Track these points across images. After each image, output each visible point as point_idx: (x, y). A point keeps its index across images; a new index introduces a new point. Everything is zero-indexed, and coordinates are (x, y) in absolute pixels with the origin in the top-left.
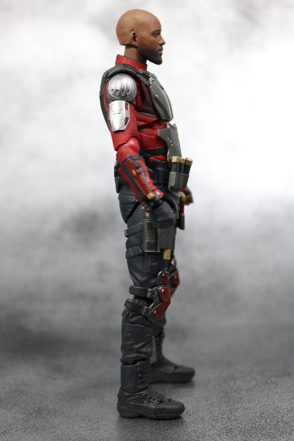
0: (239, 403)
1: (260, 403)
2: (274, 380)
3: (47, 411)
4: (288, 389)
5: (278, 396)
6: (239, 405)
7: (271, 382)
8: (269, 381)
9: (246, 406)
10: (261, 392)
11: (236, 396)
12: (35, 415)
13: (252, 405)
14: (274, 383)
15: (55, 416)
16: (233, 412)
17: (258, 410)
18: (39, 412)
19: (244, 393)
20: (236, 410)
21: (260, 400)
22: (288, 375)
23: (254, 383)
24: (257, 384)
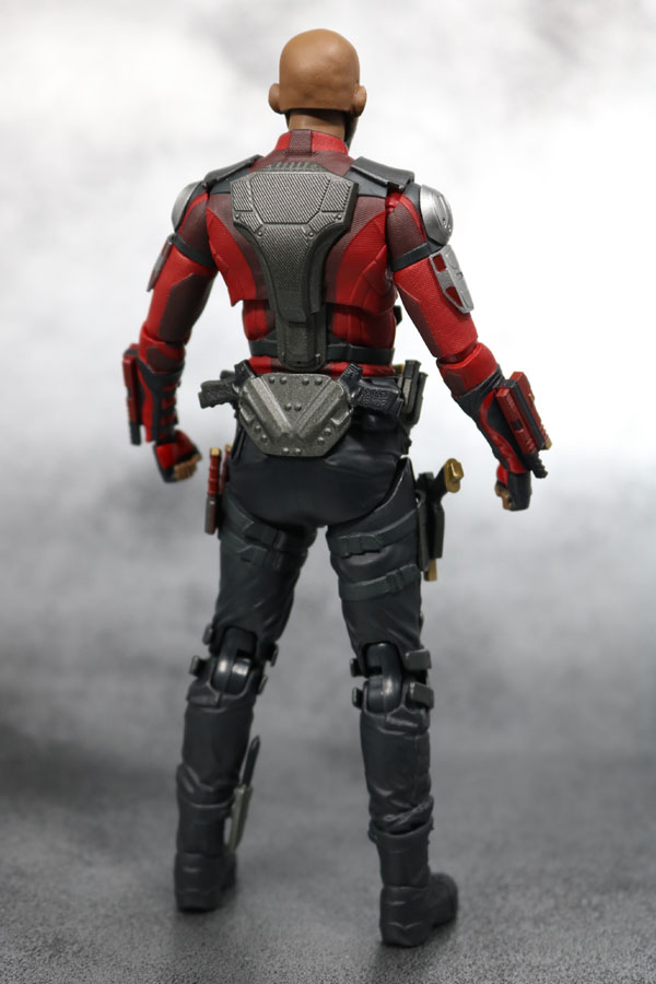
0: (518, 951)
1: (567, 958)
2: (596, 900)
3: (75, 948)
4: (630, 926)
5: (607, 943)
6: (519, 957)
7: (589, 903)
8: (584, 902)
9: (534, 962)
10: (568, 929)
11: (511, 932)
12: (47, 955)
13: (548, 961)
14: (595, 909)
15: (95, 963)
16: (507, 973)
17: (564, 974)
18: (57, 946)
19: (527, 926)
20: (511, 970)
21: (566, 950)
22: (626, 887)
23: (551, 903)
24: (556, 907)
